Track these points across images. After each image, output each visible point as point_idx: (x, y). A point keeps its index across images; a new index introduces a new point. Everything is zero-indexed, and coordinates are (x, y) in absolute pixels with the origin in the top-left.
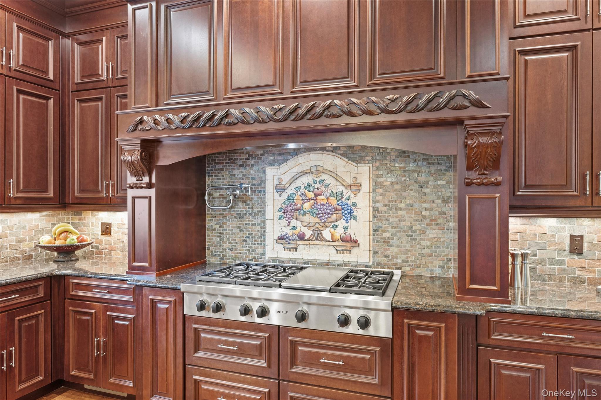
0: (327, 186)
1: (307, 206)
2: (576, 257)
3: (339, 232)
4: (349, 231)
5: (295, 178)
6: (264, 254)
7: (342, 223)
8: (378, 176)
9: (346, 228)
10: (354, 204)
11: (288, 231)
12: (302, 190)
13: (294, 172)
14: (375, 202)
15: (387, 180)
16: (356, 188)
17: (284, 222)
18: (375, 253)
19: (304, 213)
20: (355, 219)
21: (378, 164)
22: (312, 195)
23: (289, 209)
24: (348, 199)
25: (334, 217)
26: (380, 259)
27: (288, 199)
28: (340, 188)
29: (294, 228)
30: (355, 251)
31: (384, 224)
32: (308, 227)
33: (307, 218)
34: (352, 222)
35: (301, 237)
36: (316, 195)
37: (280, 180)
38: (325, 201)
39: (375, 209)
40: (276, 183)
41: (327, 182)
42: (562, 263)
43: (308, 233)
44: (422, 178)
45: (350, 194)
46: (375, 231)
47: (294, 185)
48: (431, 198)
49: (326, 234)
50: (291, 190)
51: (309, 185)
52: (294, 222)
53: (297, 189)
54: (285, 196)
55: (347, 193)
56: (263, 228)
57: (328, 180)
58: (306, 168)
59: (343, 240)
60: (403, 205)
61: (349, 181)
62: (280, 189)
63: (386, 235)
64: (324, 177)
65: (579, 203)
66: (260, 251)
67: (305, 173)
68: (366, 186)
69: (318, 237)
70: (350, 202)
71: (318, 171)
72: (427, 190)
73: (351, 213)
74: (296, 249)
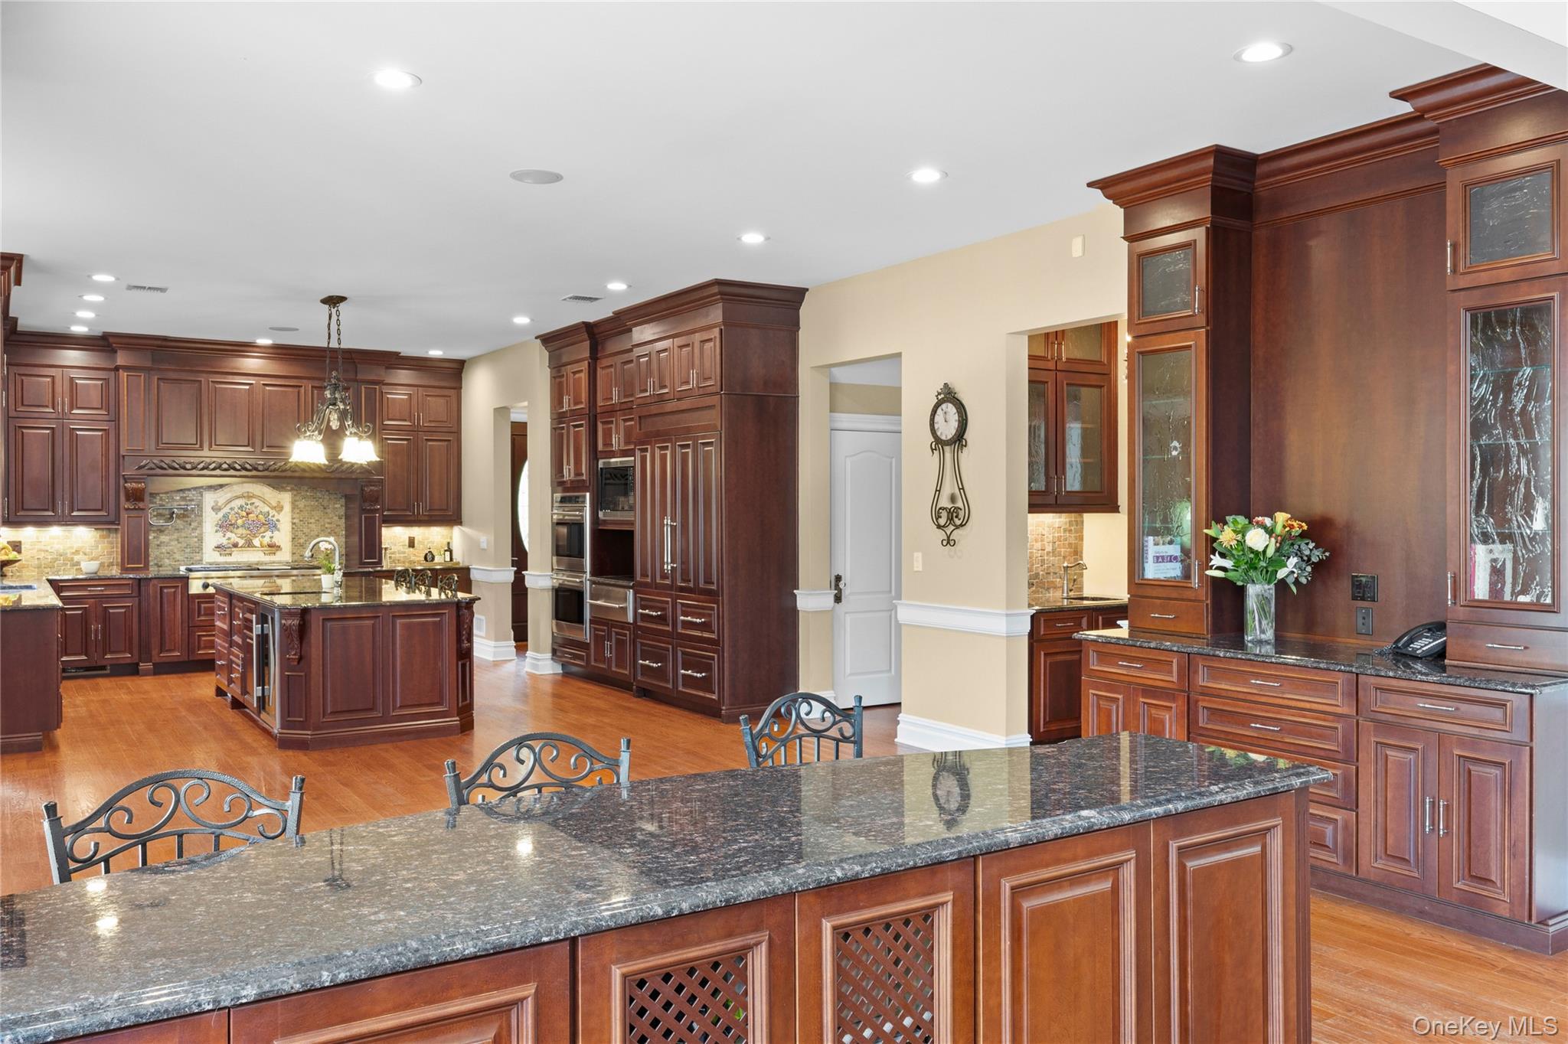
0: (256, 507)
1: (240, 522)
2: (411, 549)
3: (266, 540)
4: (273, 540)
5: (230, 501)
6: (201, 560)
7: (268, 534)
8: (296, 501)
9: (271, 537)
10: (278, 520)
11: (224, 541)
12: (236, 510)
13: (229, 496)
14: (293, 519)
15: (301, 504)
16: (279, 508)
17: (220, 534)
18: (293, 554)
19: (238, 527)
20: (279, 530)
21: (295, 493)
22: (244, 514)
23: (225, 524)
24: (273, 516)
25: (263, 529)
26: (296, 557)
27: (224, 516)
28: (266, 509)
29: (229, 539)
30: (278, 553)
31: (300, 534)
32: (241, 537)
33: (241, 531)
34: (276, 533)
35: (235, 545)
36: (247, 514)
37: (216, 502)
38: (255, 519)
39: (293, 524)
40: (213, 504)
41: (257, 504)
42: (404, 553)
43: (241, 542)
44: (325, 503)
45: (274, 512)
46: (293, 539)
47: (229, 506)
48: (331, 516)
49: (256, 542)
50: (226, 510)
51: (241, 507)
52: (229, 534)
53: (232, 509)
54: (221, 514)
55: (272, 512)
56: (200, 540)
57: (257, 502)
58: (239, 494)
59: (270, 546)
60: (313, 521)
61: (274, 504)
62: (216, 509)
63: (302, 541)
64: (254, 500)
65: (412, 518)
66: (198, 558)
67: (238, 497)
68: (287, 508)
69: (249, 544)
70: (274, 519)
71: (249, 496)
72: (328, 511)
73: (275, 526)
74: (231, 554)
